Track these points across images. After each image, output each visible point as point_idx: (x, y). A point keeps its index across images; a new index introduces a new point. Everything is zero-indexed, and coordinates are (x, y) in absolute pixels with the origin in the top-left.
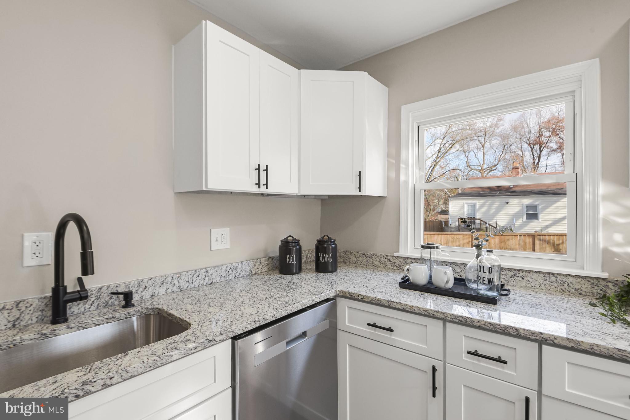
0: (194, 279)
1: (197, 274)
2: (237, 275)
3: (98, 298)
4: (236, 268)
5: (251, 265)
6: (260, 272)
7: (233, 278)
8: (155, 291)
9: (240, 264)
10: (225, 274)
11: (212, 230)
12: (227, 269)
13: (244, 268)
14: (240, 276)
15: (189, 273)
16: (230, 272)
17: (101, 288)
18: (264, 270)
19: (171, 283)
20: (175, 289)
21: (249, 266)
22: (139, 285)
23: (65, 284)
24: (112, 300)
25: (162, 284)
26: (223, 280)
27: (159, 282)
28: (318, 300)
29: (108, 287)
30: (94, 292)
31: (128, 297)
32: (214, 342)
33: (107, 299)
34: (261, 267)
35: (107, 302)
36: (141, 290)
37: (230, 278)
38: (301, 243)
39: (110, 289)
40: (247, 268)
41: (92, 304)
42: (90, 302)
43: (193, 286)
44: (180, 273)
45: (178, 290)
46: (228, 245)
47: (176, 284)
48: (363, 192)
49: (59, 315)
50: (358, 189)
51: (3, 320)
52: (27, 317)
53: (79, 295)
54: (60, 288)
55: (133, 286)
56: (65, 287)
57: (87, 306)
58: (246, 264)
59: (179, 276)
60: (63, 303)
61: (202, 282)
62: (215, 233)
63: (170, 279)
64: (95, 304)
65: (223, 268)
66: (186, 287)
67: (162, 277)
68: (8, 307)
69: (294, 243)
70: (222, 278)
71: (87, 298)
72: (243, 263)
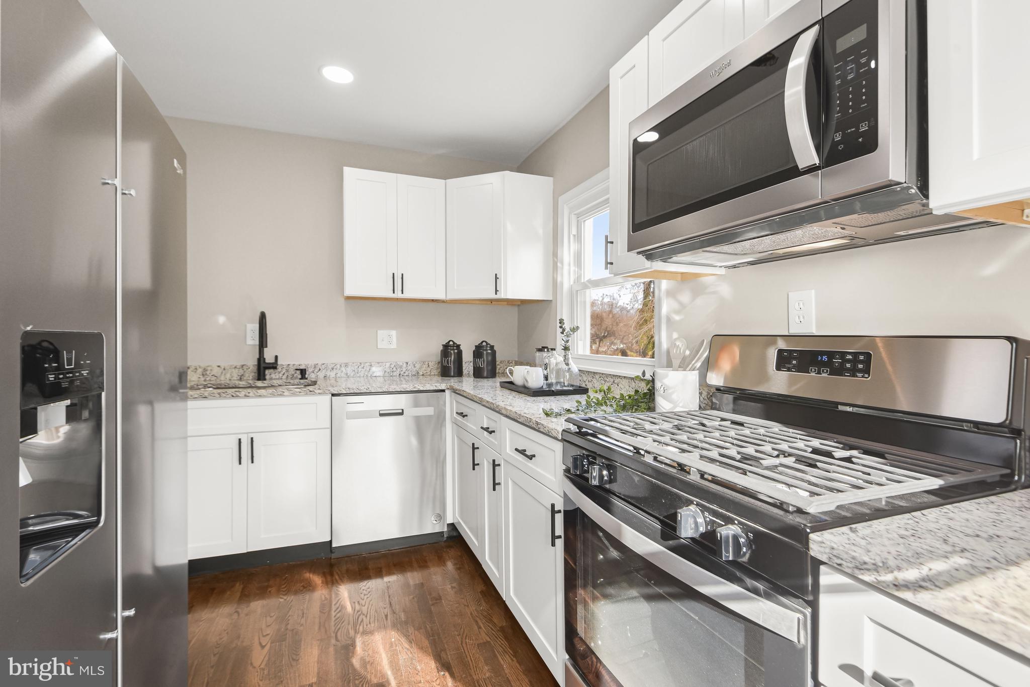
0: (360, 370)
1: (362, 366)
2: (402, 373)
3: (287, 371)
4: (401, 367)
5: (418, 366)
6: (428, 374)
7: (398, 375)
8: (326, 373)
9: (405, 365)
10: (389, 371)
11: (378, 331)
12: (391, 366)
13: (409, 368)
14: (405, 375)
15: (355, 364)
16: (394, 369)
17: (289, 365)
18: (432, 374)
19: (340, 369)
20: (343, 375)
21: (415, 367)
22: (315, 367)
23: (265, 357)
24: (296, 374)
25: (333, 369)
26: (387, 375)
27: (330, 367)
28: (422, 389)
29: (294, 365)
30: (284, 367)
31: (303, 372)
32: (313, 393)
33: (293, 373)
34: (429, 369)
35: (293, 375)
36: (316, 370)
37: (394, 375)
38: (462, 348)
39: (295, 366)
40: (413, 368)
41: (283, 374)
42: (282, 373)
43: (358, 375)
44: (347, 363)
45: (345, 376)
46: (394, 346)
47: (344, 371)
48: (502, 295)
49: (261, 376)
50: (498, 292)
51: (236, 374)
52: (247, 375)
53: (274, 366)
54: (262, 359)
55: (311, 367)
56: (264, 359)
57: (281, 375)
58: (411, 365)
59: (346, 365)
60: (263, 368)
61: (366, 374)
62: (382, 333)
63: (338, 366)
64: (286, 375)
65: (388, 365)
66: (352, 375)
67: (332, 364)
68: (238, 367)
69: (455, 348)
70: (387, 374)
71: (279, 369)
72: (409, 364)
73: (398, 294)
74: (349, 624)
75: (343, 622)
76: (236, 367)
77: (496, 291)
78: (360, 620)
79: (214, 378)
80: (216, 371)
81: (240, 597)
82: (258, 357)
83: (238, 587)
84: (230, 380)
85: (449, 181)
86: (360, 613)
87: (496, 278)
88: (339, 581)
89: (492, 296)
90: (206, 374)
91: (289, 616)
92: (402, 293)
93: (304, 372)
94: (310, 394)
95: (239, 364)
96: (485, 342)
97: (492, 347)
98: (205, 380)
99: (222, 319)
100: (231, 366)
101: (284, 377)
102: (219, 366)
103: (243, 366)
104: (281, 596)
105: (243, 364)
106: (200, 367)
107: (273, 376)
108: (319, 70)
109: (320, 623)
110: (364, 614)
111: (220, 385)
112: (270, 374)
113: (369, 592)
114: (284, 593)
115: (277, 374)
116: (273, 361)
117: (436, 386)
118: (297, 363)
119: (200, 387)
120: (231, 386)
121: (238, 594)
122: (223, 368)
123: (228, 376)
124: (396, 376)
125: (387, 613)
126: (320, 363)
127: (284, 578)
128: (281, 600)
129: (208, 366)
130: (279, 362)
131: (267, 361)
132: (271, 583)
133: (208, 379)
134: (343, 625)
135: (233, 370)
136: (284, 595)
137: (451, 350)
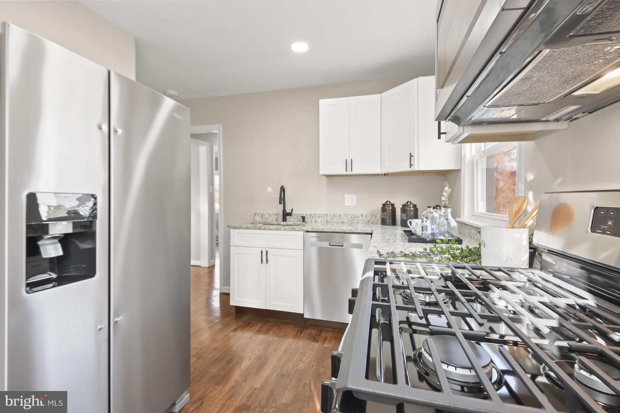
0: (334, 218)
1: (335, 216)
2: (359, 221)
3: (297, 217)
4: (358, 217)
5: (369, 217)
6: (376, 223)
7: (356, 222)
8: (316, 219)
9: (360, 216)
10: (351, 219)
11: (345, 195)
12: (352, 217)
13: (363, 218)
15: (332, 215)
16: (354, 219)
17: (298, 214)
21: (367, 218)
24: (300, 219)
25: (319, 217)
29: (300, 214)
30: (296, 215)
37: (354, 222)
39: (301, 215)
42: (295, 218)
43: (333, 221)
44: (327, 214)
45: (326, 221)
46: (355, 204)
47: (325, 218)
48: (416, 168)
49: (284, 219)
50: (412, 166)
51: (275, 218)
52: (279, 218)
53: (290, 214)
54: (285, 210)
55: (308, 215)
56: (286, 210)
57: (294, 219)
58: (365, 216)
59: (327, 215)
60: (286, 215)
61: (338, 221)
62: (347, 197)
63: (322, 216)
64: (296, 219)
65: (350, 216)
66: (330, 221)
67: (319, 214)
68: (276, 214)
69: (390, 206)
70: (349, 221)
71: (293, 216)
72: (363, 216)
73: (349, 172)
74: (292, 363)
75: (290, 361)
76: (274, 214)
77: (411, 165)
78: (299, 363)
79: (266, 219)
80: (267, 216)
81: (257, 331)
82: (283, 209)
83: (259, 326)
84: (272, 221)
85: (383, 94)
86: (301, 359)
87: (411, 156)
88: (302, 338)
89: (407, 169)
90: (263, 217)
91: (269, 348)
92: (352, 171)
93: (304, 218)
94: (293, 230)
95: (276, 213)
96: (410, 202)
97: (415, 206)
98: (262, 220)
99: (269, 189)
100: (273, 213)
101: (296, 220)
102: (268, 214)
103: (277, 214)
104: (273, 337)
105: (278, 213)
106: (260, 214)
107: (291, 219)
108: (290, 46)
109: (280, 357)
110: (302, 361)
111: (266, 223)
112: (289, 219)
113: (313, 349)
114: (275, 335)
115: (292, 219)
116: (290, 212)
117: (364, 230)
118: (302, 213)
119: (257, 223)
120: (270, 224)
121: (257, 329)
122: (269, 214)
123: (271, 219)
124: (355, 223)
125: (314, 365)
126: (313, 213)
127: (280, 327)
128: (272, 339)
129: (263, 213)
130: (294, 212)
131: (287, 212)
132: (273, 328)
133: (263, 220)
134: (289, 363)
135: (274, 216)
136: (274, 336)
137: (387, 207)
